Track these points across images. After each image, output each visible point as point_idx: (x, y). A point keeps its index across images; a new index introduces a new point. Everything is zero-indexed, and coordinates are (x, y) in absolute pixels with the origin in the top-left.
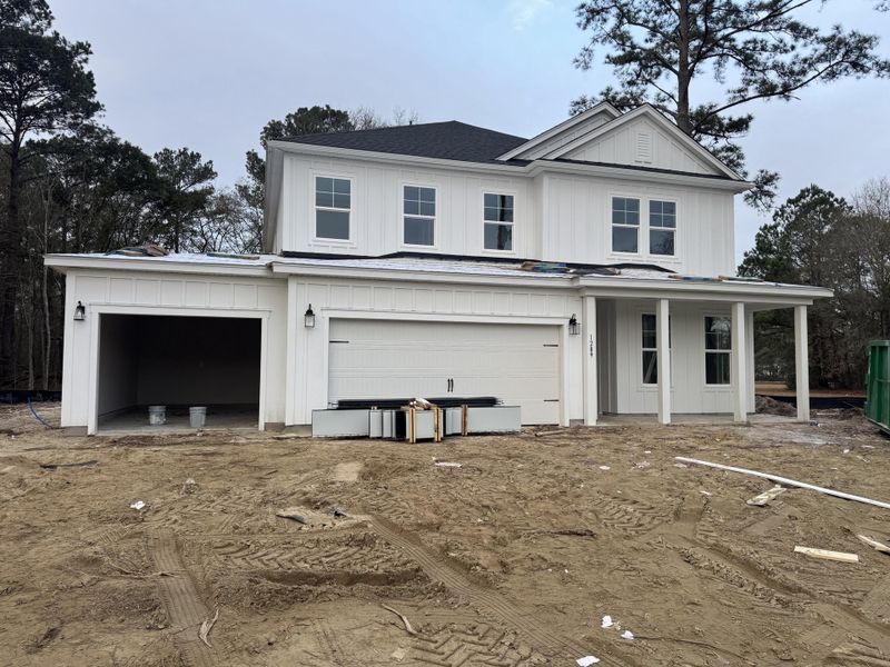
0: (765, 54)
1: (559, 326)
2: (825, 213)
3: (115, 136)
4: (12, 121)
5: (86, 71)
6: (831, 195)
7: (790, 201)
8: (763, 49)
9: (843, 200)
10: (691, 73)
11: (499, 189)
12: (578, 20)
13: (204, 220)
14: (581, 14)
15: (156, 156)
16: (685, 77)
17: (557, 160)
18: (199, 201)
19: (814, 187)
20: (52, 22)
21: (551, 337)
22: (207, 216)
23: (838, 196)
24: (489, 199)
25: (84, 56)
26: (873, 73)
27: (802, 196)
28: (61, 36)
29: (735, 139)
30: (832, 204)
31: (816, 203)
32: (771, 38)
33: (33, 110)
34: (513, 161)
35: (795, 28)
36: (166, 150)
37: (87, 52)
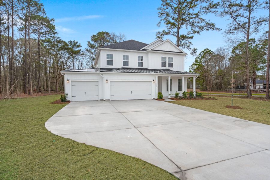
0: (196, 24)
1: (151, 81)
2: (209, 54)
3: (60, 39)
4: (37, 35)
5: (53, 25)
6: (210, 50)
7: (202, 52)
8: (195, 22)
9: (213, 51)
10: (180, 28)
11: (141, 55)
12: (158, 15)
13: (79, 56)
14: (159, 14)
15: (68, 42)
16: (179, 28)
17: (151, 50)
18: (78, 52)
19: (207, 49)
20: (46, 14)
21: (150, 83)
22: (80, 55)
23: (212, 51)
24: (139, 57)
25: (53, 22)
26: (215, 30)
27: (205, 51)
28: (48, 17)
29: (190, 40)
30: (211, 52)
31: (207, 52)
32: (197, 20)
33: (42, 33)
34: (143, 50)
35: (201, 19)
36: (70, 41)
37: (54, 21)
